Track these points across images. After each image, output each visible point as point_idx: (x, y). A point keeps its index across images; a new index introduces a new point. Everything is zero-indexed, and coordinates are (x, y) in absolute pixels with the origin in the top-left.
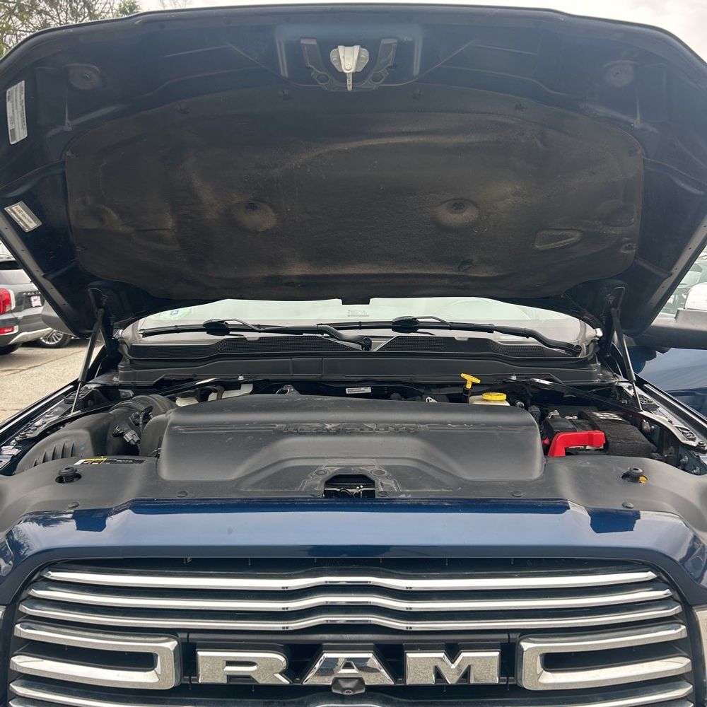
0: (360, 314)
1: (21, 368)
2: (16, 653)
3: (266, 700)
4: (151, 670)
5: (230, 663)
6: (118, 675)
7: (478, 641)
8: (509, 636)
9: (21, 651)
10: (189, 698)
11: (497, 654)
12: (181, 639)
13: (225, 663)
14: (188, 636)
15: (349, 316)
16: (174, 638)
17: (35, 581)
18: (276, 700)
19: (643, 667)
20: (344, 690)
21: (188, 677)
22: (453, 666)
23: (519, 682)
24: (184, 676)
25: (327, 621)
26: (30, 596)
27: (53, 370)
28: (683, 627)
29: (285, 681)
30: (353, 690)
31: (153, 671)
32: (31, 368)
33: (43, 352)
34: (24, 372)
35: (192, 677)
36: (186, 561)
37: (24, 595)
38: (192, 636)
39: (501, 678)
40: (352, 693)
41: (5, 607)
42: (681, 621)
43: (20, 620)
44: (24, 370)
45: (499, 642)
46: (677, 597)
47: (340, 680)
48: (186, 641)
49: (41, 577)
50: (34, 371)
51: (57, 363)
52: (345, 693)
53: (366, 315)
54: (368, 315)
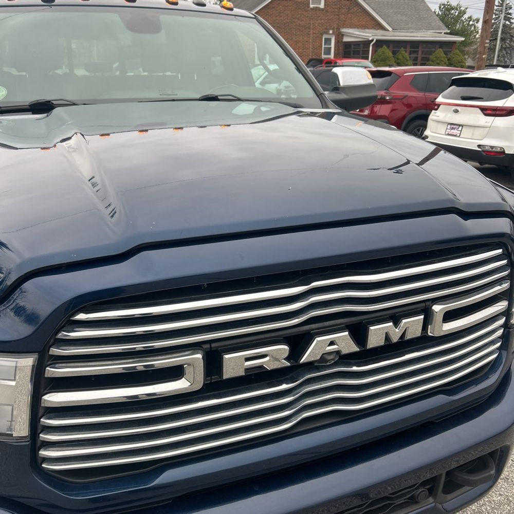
0: (170, 93)
2: (45, 392)
4: (181, 378)
5: (248, 359)
7: (410, 311)
8: (426, 304)
9: (49, 389)
11: (422, 317)
12: (205, 349)
13: (244, 359)
14: (211, 346)
16: (199, 349)
17: (63, 327)
20: (327, 361)
22: (397, 330)
24: (207, 377)
26: (58, 340)
29: (287, 363)
30: (333, 360)
35: (213, 377)
36: (204, 287)
37: (53, 340)
38: (214, 345)
40: (332, 362)
41: (37, 354)
43: (49, 363)
45: (420, 309)
46: (509, 263)
47: (325, 355)
48: (209, 350)
49: (70, 321)
52: (328, 364)
53: (175, 95)
54: (176, 95)
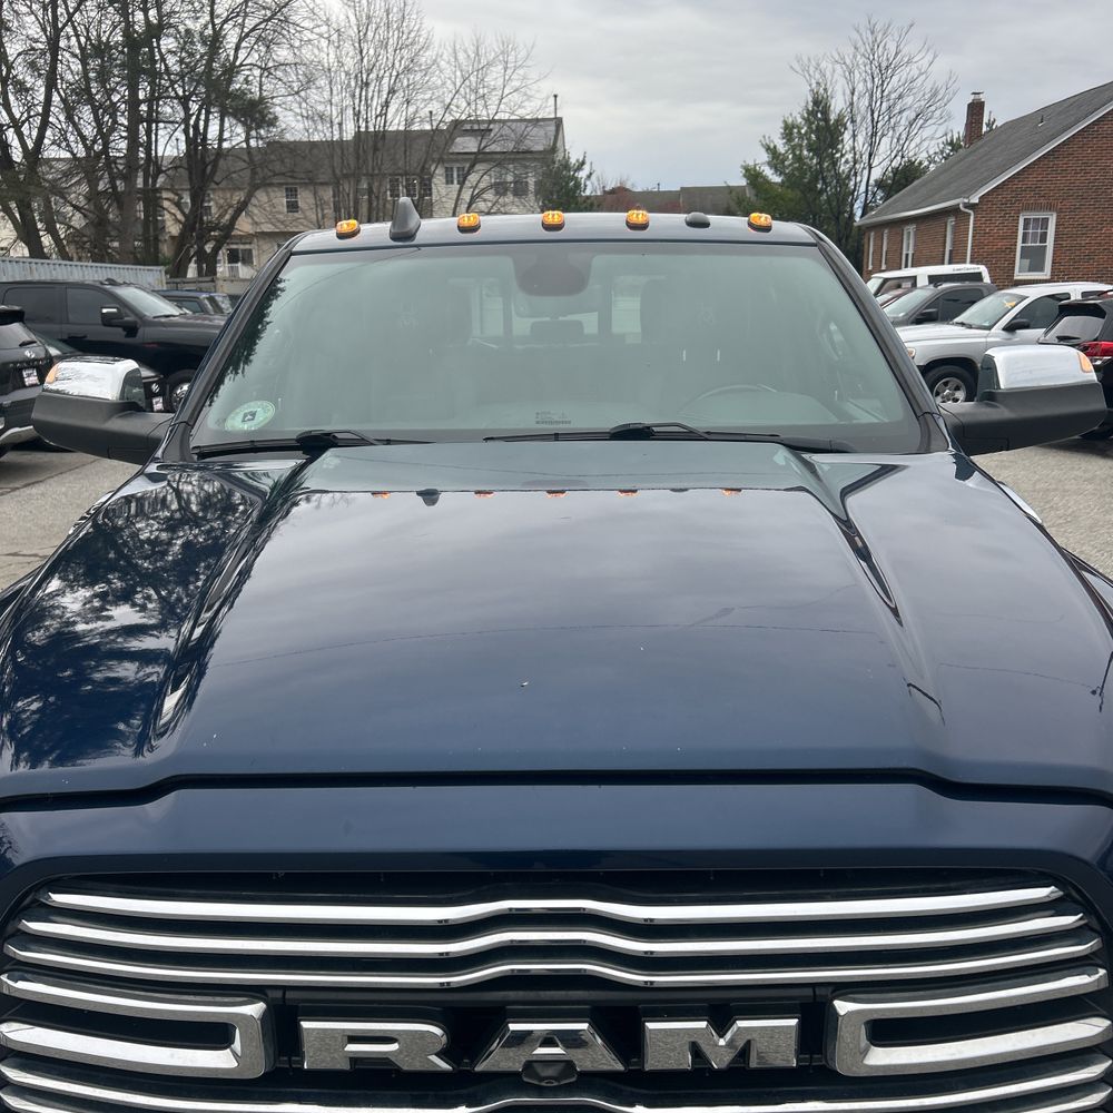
0: (556, 418)
1: (11, 486)
2: (4, 1017)
3: (415, 1093)
4: (225, 1048)
6: (172, 1056)
7: (763, 1001)
8: (814, 992)
9: (13, 1014)
10: (288, 1090)
11: (793, 1022)
12: (273, 999)
13: (345, 1037)
14: (284, 997)
15: (538, 423)
16: (259, 998)
17: (26, 908)
18: (432, 1093)
19: (1034, 1035)
20: (542, 1079)
21: (285, 1058)
22: (722, 1042)
23: (830, 1062)
24: (279, 1055)
25: (513, 970)
26: (19, 930)
27: (64, 489)
28: (1102, 972)
29: (444, 1066)
30: (556, 1079)
31: (228, 1050)
32: (29, 485)
33: (46, 459)
34: (17, 493)
35: (294, 1058)
36: (277, 878)
37: (10, 929)
38: (289, 995)
39: (801, 1056)
40: (556, 1084)
42: (1100, 962)
43: (6, 968)
44: (18, 488)
45: (797, 1002)
46: (1095, 924)
47: (535, 1065)
48: (281, 1003)
49: (35, 901)
50: (34, 490)
51: (69, 477)
52: (543, 1084)
53: (566, 422)
54: (570, 422)
